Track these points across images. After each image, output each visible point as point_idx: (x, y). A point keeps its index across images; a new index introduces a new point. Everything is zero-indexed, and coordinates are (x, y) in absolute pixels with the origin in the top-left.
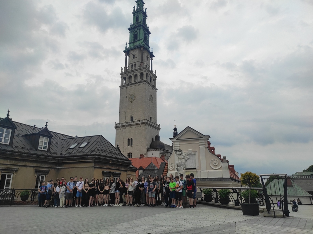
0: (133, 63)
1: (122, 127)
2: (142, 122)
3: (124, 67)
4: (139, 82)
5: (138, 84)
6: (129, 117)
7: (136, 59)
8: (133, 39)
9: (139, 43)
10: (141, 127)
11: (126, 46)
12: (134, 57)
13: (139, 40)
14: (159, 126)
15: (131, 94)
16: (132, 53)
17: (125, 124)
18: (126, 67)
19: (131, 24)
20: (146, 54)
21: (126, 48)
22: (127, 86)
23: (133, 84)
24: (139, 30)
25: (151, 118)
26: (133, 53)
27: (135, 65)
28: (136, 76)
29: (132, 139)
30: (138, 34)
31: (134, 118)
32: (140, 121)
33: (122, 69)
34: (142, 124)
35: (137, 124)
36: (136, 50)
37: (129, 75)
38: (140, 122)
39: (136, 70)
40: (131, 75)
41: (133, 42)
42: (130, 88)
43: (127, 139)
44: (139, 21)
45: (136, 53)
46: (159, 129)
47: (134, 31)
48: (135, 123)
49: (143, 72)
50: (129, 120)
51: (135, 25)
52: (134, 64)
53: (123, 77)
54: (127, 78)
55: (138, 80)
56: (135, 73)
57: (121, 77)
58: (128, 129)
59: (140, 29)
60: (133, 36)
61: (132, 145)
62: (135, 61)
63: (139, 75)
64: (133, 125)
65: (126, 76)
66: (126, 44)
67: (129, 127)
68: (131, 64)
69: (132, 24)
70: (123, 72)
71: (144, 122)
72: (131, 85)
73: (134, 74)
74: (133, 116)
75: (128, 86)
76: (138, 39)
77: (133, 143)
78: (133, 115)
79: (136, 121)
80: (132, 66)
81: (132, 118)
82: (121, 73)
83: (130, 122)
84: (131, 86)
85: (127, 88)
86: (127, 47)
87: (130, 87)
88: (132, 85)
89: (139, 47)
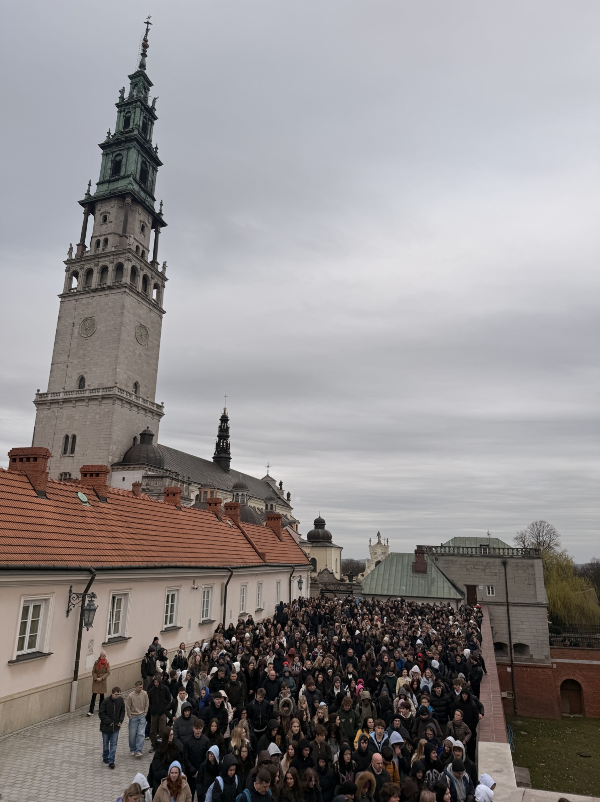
0: (100, 236)
1: (53, 402)
2: (104, 393)
3: (78, 245)
4: (110, 288)
5: (107, 292)
6: (75, 378)
7: (109, 225)
8: (109, 172)
9: (121, 185)
10: (103, 407)
11: (89, 191)
12: (105, 219)
13: (124, 177)
14: (160, 407)
15: (86, 317)
16: (101, 208)
17: (62, 396)
18: (82, 245)
19: (109, 133)
20: (139, 217)
21: (88, 194)
22: (80, 294)
23: (95, 290)
24: (125, 152)
25: (136, 385)
26: (102, 211)
27: (106, 241)
28: (104, 270)
29: (74, 437)
30: (124, 161)
31: (86, 380)
32: (101, 390)
33: (71, 249)
34: (104, 397)
35: (91, 399)
36: (114, 203)
37: (86, 267)
38: (100, 394)
39: (106, 255)
40: (92, 266)
41: (109, 182)
42: (84, 301)
43: (62, 436)
44: (131, 126)
45: (112, 209)
46: (161, 415)
47: (113, 153)
48: (88, 394)
49: (122, 260)
50: (73, 384)
51: (119, 136)
52: (103, 238)
53: (71, 270)
54: (81, 273)
55: (109, 283)
56: (103, 264)
57: (66, 271)
58: (68, 410)
59: (129, 149)
60: (109, 165)
61: (73, 451)
62: (107, 232)
63: (111, 268)
64: (81, 400)
65: (78, 269)
66: (90, 185)
67: (70, 405)
68: (96, 239)
69: (113, 133)
70: (74, 257)
71: (111, 393)
72: (88, 292)
73: (101, 264)
74: (85, 376)
75: (81, 297)
76: (122, 174)
77: (77, 449)
78: (86, 373)
79: (92, 391)
80: (98, 242)
81: (82, 381)
82: (68, 260)
83: (75, 393)
84: (88, 296)
85: (76, 300)
86: (92, 193)
87: (85, 299)
88: (92, 295)
89: (120, 196)
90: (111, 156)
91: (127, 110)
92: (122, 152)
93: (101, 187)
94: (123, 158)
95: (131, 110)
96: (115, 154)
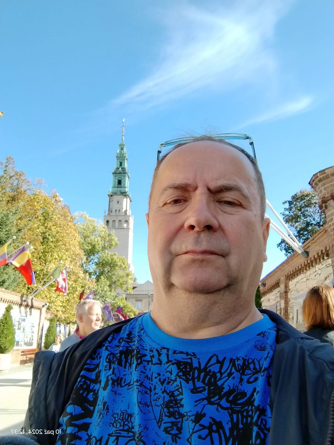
90: (117, 177)
91: (120, 159)
92: (121, 177)
93: (114, 188)
94: (122, 179)
95: (122, 159)
96: (118, 177)
